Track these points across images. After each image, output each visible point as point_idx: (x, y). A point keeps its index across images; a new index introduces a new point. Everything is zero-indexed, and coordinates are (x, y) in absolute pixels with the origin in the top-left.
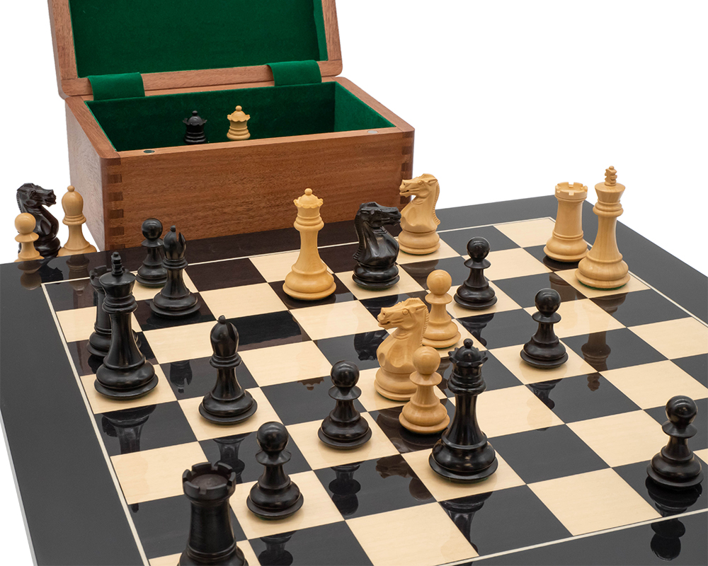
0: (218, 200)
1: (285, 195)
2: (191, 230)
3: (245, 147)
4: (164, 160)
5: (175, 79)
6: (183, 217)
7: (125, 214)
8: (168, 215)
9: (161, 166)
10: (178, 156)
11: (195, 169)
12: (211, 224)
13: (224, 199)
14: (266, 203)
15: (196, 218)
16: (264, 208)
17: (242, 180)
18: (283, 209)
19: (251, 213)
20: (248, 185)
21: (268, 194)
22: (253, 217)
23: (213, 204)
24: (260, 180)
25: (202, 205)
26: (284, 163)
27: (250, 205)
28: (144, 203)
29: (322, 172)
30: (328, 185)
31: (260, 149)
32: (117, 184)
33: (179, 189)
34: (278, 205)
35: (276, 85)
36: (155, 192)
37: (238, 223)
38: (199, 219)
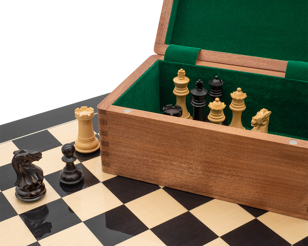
0: (169, 155)
1: (216, 166)
2: (150, 168)
3: (188, 126)
4: (133, 119)
5: (223, 57)
6: (145, 158)
7: (109, 145)
8: (136, 154)
9: (132, 123)
10: (142, 119)
11: (153, 131)
12: (164, 168)
13: (172, 156)
14: (202, 167)
15: (153, 161)
16: (200, 170)
17: (186, 147)
18: (214, 175)
19: (191, 170)
20: (190, 152)
21: (204, 162)
22: (192, 174)
23: (165, 156)
24: (198, 151)
25: (158, 155)
26: (216, 145)
27: (191, 165)
28: (121, 142)
29: (245, 159)
30: (249, 169)
31: (199, 131)
32: (104, 126)
33: (143, 140)
34: (210, 172)
35: (286, 77)
36: (128, 137)
37: (182, 174)
38: (156, 163)
